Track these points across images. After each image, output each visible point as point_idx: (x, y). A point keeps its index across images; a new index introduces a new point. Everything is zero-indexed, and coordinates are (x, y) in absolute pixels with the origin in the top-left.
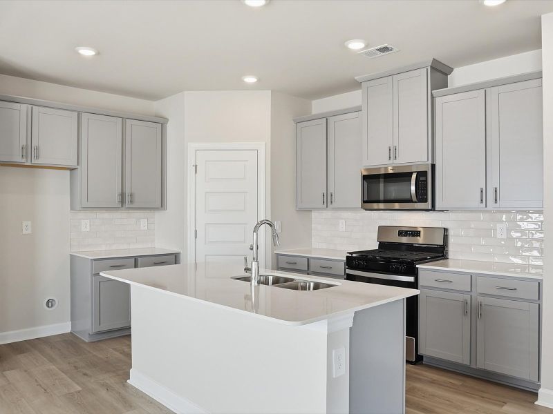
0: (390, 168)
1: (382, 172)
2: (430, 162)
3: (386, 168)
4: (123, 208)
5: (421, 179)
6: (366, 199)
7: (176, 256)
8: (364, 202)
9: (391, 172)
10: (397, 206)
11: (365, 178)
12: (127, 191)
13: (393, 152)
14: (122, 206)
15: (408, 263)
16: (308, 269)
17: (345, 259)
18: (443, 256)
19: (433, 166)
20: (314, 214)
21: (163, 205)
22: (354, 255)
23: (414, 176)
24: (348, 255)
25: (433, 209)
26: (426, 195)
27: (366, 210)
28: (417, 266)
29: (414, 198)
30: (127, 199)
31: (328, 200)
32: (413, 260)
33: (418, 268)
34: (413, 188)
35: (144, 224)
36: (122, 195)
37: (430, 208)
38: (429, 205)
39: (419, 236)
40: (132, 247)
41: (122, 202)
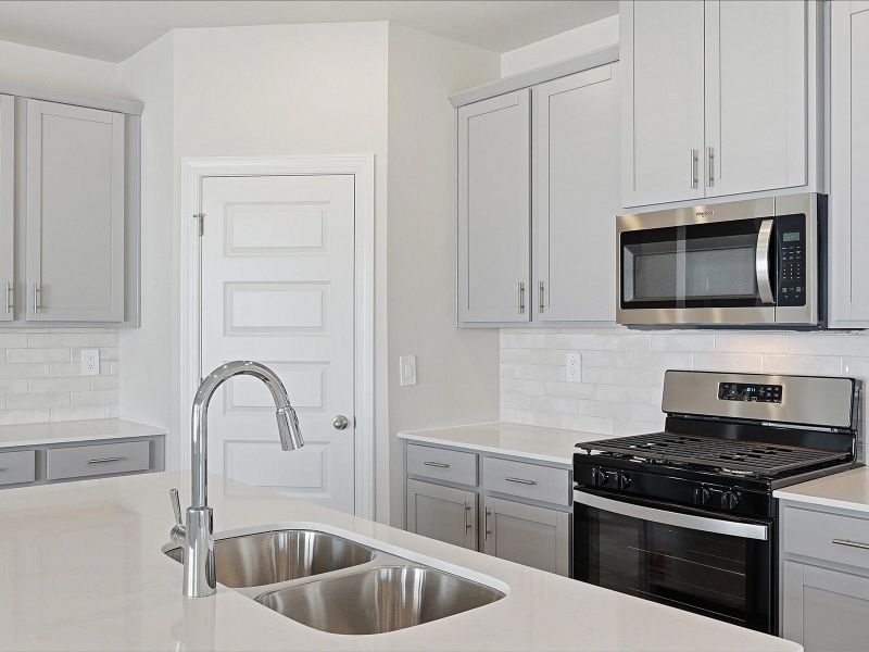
0: (699, 209)
1: (680, 222)
2: (813, 188)
3: (690, 211)
4: (16, 324)
5: (788, 237)
6: (629, 297)
7: (152, 445)
8: (625, 305)
9: (701, 220)
10: (717, 315)
11: (628, 239)
12: (30, 281)
13: (705, 164)
14: (16, 318)
15: (747, 483)
16: (478, 484)
17: (570, 461)
18: (849, 458)
19: (822, 202)
20: (506, 339)
21: (129, 314)
22: (594, 452)
23: (765, 231)
24: (580, 451)
25: (822, 323)
26: (803, 284)
27: (631, 326)
28: (776, 494)
29: (765, 294)
30: (30, 299)
31: (532, 301)
32: (762, 477)
33: (777, 500)
34: (762, 265)
35: (88, 361)
36: (17, 289)
37: (814, 320)
38: (809, 312)
39: (779, 398)
40: (57, 417)
41: (17, 308)
